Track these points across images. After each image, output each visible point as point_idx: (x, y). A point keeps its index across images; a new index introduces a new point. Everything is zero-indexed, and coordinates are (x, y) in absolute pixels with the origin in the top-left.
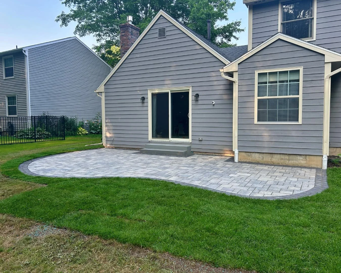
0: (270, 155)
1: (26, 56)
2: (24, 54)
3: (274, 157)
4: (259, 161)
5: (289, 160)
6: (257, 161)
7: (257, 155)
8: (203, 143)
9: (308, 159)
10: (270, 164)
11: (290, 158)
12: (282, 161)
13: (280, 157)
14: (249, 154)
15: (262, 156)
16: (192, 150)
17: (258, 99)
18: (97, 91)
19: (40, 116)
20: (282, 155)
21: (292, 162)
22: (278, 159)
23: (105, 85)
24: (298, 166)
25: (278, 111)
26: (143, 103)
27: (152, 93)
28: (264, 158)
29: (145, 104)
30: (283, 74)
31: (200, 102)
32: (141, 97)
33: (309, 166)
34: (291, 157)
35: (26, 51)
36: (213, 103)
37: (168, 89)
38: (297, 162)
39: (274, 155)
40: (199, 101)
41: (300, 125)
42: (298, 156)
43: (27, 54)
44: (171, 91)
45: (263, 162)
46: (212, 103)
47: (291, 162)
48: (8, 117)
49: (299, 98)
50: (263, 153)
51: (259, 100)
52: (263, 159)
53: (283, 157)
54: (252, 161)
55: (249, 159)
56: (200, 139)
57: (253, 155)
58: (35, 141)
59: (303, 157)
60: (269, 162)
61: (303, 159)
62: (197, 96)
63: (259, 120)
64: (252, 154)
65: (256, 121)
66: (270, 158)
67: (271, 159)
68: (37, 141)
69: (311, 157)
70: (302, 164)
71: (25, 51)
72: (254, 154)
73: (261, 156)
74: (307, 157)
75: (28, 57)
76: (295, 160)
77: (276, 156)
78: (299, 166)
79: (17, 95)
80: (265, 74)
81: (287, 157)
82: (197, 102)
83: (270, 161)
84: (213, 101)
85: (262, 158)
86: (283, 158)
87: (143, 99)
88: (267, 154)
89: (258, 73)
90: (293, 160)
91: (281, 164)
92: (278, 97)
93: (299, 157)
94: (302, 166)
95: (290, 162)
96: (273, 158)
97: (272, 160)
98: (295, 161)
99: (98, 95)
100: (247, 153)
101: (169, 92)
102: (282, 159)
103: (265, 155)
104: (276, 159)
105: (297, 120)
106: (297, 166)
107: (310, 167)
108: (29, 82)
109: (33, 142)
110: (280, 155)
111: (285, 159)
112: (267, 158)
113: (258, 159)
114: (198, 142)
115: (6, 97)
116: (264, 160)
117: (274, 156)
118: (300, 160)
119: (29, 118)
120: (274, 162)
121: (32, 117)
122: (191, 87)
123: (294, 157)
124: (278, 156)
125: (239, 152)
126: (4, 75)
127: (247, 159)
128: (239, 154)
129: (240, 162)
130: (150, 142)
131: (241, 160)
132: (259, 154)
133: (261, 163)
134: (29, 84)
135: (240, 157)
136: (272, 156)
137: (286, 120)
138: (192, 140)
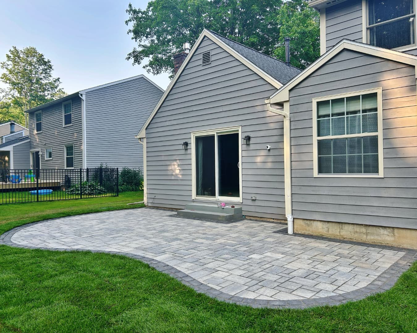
0: (337, 224)
1: (83, 100)
2: (81, 98)
3: (344, 228)
4: (323, 235)
5: (367, 234)
6: (320, 234)
7: (319, 224)
8: (257, 203)
9: (396, 234)
10: (338, 238)
11: (368, 231)
12: (356, 235)
13: (353, 229)
14: (308, 222)
15: (327, 226)
16: (244, 213)
17: (318, 140)
18: (138, 137)
19: (97, 168)
20: (355, 226)
21: (372, 238)
22: (351, 232)
23: (146, 129)
24: (381, 244)
25: (347, 158)
26: (186, 149)
28: (330, 230)
29: (189, 152)
30: (353, 101)
31: (252, 147)
32: (182, 142)
33: (399, 247)
34: (370, 230)
35: (83, 95)
36: (268, 148)
37: (215, 131)
38: (379, 238)
39: (343, 225)
40: (251, 145)
41: (382, 179)
42: (381, 228)
43: (84, 98)
44: (217, 133)
45: (328, 236)
46: (266, 148)
47: (370, 238)
48: (65, 170)
49: (377, 136)
50: (328, 222)
51: (319, 142)
52: (328, 231)
53: (357, 229)
54: (312, 234)
55: (309, 230)
56: (254, 198)
57: (315, 224)
58: (81, 198)
59: (389, 230)
60: (338, 236)
61: (389, 235)
62: (248, 139)
63: (320, 171)
64: (312, 222)
65: (315, 173)
67: (340, 232)
68: (83, 197)
69: (401, 231)
70: (388, 242)
71: (81, 95)
72: (315, 222)
73: (326, 225)
74: (396, 230)
75: (84, 101)
76: (378, 235)
77: (346, 227)
78: (382, 244)
79: (74, 145)
80: (326, 103)
81: (363, 230)
82: (248, 146)
83: (339, 234)
84: (268, 146)
85: (327, 229)
87: (186, 144)
88: (334, 224)
89: (317, 102)
90: (373, 234)
91: (354, 241)
92: (345, 136)
93: (382, 231)
94: (387, 245)
95: (369, 237)
96: (342, 229)
97: (342, 234)
98: (376, 237)
99: (140, 142)
100: (305, 221)
101: (214, 134)
102: (357, 232)
103: (330, 224)
104: (347, 232)
105: (376, 171)
106: (380, 244)
107: (401, 247)
108: (85, 129)
109: (78, 199)
110: (352, 225)
111: (361, 233)
112: (334, 231)
113: (321, 230)
114: (250, 203)
115: (65, 147)
116: (330, 232)
117: (344, 227)
118: (385, 236)
119: (85, 170)
120: (345, 237)
121: (88, 169)
122: (240, 127)
123: (375, 231)
124: (351, 227)
125: (294, 218)
126: (64, 123)
127: (306, 230)
128: (293, 221)
129: (295, 234)
130: (193, 201)
131: (297, 231)
132: (322, 223)
133: (325, 236)
134: (85, 131)
135: (295, 226)
136: (341, 227)
137: (360, 172)
138: (243, 199)
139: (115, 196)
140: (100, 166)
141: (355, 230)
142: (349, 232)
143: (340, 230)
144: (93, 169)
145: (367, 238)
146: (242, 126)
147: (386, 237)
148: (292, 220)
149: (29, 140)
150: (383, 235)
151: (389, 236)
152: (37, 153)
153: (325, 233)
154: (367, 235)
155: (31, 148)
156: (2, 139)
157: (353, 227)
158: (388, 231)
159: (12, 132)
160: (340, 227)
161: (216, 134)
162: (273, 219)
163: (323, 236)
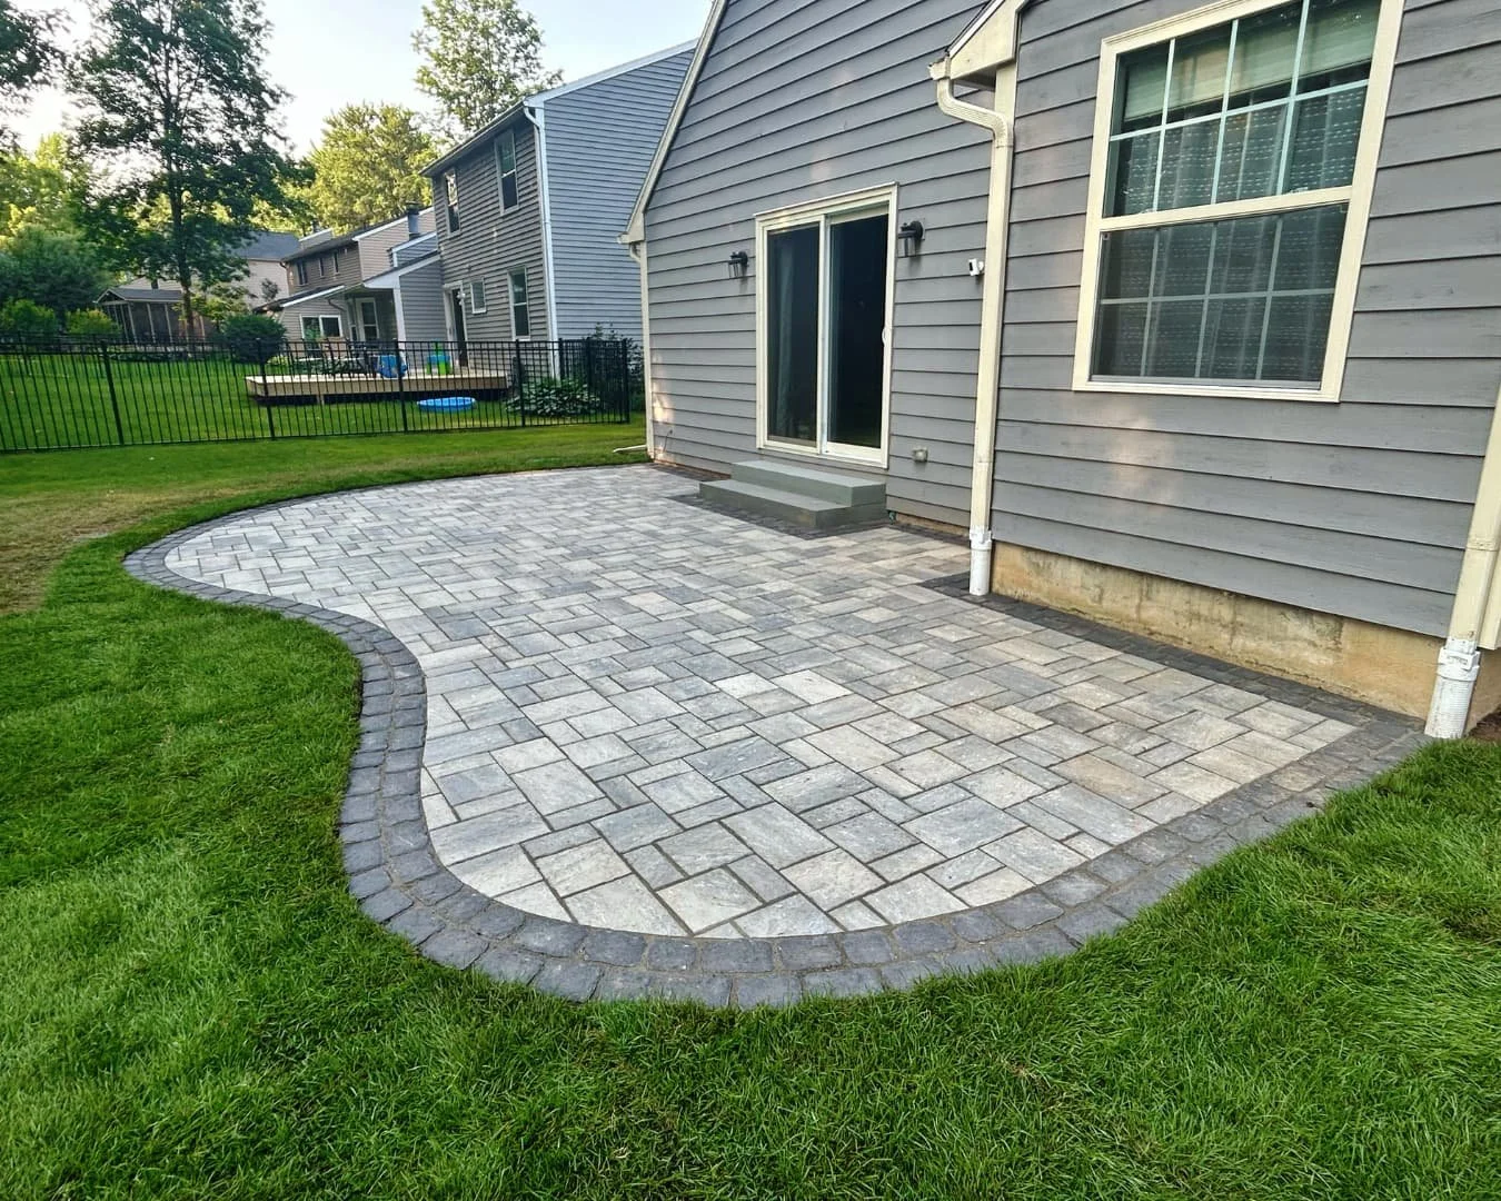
0: (1131, 579)
1: (538, 129)
2: (532, 124)
3: (1154, 594)
4: (1084, 610)
5: (1234, 628)
6: (1073, 605)
7: (1075, 571)
8: (931, 473)
9: (1346, 644)
10: (1131, 630)
11: (1239, 619)
12: (1194, 628)
13: (1188, 602)
14: (1040, 559)
15: (1097, 582)
16: (891, 505)
17: (1105, 234)
18: (627, 239)
19: (587, 338)
20: (1197, 593)
21: (1251, 645)
22: (1176, 613)
23: (645, 211)
24: (1279, 674)
25: (1205, 308)
26: (744, 279)
27: (767, 231)
28: (1106, 596)
29: (748, 287)
31: (928, 267)
32: (727, 254)
33: (1345, 694)
34: (1249, 614)
35: (536, 111)
36: (972, 269)
38: (1278, 651)
39: (1155, 585)
40: (925, 261)
41: (1333, 408)
42: (1290, 614)
43: (539, 120)
44: (827, 216)
45: (1098, 616)
46: (968, 270)
47: (1242, 647)
48: (514, 343)
49: (1345, 205)
50: (1105, 566)
51: (1109, 242)
52: (1101, 598)
53: (1203, 604)
54: (1046, 600)
55: (1039, 590)
56: (921, 455)
57: (1059, 567)
58: (524, 426)
59: (1322, 625)
60: (1131, 620)
61: (1318, 642)
62: (914, 233)
63: (1104, 363)
64: (1051, 560)
65: (1081, 374)
66: (1137, 601)
67: (1139, 607)
69: (1370, 635)
70: (1308, 672)
71: (532, 111)
72: (1061, 563)
73: (1094, 578)
74: (1347, 629)
75: (542, 131)
76: (1272, 638)
77: (1163, 593)
78: (1286, 677)
79: (527, 269)
80: (1155, 54)
81: (1225, 611)
82: (914, 266)
83: (1135, 616)
84: (974, 262)
85: (1097, 590)
86: (1204, 612)
87: (742, 260)
88: (1121, 576)
89: (1118, 56)
90: (1255, 632)
91: (1185, 646)
92: (1213, 210)
93: (1294, 626)
94: (1303, 681)
95: (1239, 641)
96: (1149, 599)
97: (1145, 615)
98: (1266, 645)
99: (633, 255)
100: (1031, 554)
101: (818, 222)
102: (1198, 616)
103: (1110, 574)
104: (1163, 611)
105: (1315, 375)
106: (1275, 673)
107: (1356, 696)
108: (548, 221)
110: (1187, 589)
111: (1213, 621)
112: (1121, 600)
113: (1077, 593)
114: (909, 469)
115: (508, 277)
116: (1106, 604)
117: (1158, 591)
118: (1299, 644)
119: (556, 346)
120: (1154, 628)
121: (560, 342)
122: (894, 190)
123: (1265, 619)
124: (1178, 598)
125: (994, 542)
126: (501, 204)
127: (1030, 587)
128: (993, 552)
129: (993, 598)
130: (761, 454)
131: (1002, 585)
132: (1083, 566)
133: (1087, 617)
134: (549, 226)
135: (998, 569)
136: (1145, 588)
137: (1249, 374)
138: (889, 456)
139: (621, 423)
140: (593, 332)
141: (1195, 608)
142: (1172, 614)
143: (1141, 600)
144: (573, 341)
145: (1230, 644)
146: (900, 186)
147: (1305, 649)
148: (987, 545)
149: (437, 258)
150: (1295, 639)
151: (1315, 645)
152: (456, 292)
153: (1087, 606)
154: (1234, 633)
155: (443, 280)
156: (391, 255)
157: (1186, 597)
158: (1318, 627)
159: (413, 236)
160: (1141, 590)
161: (822, 219)
163: (1082, 616)
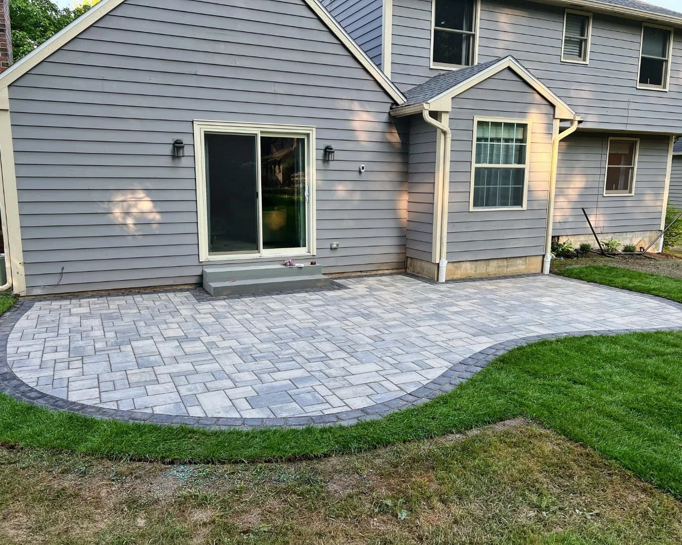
0: (484, 262)
5: (507, 267)
6: (468, 276)
7: (468, 265)
8: (338, 253)
9: (527, 262)
10: (485, 276)
11: (509, 264)
12: (499, 270)
14: (455, 264)
15: (475, 266)
17: (476, 168)
20: (499, 260)
21: (511, 269)
22: (495, 267)
25: (498, 189)
26: (177, 157)
27: (205, 132)
29: (184, 162)
31: (332, 165)
34: (511, 262)
37: (257, 126)
38: (516, 269)
40: (331, 162)
42: (518, 259)
44: (262, 132)
45: (476, 276)
49: (524, 169)
50: (477, 261)
51: (477, 170)
53: (501, 263)
54: (461, 277)
55: (458, 274)
56: (335, 246)
57: (464, 265)
59: (523, 259)
60: (484, 274)
61: (523, 263)
64: (461, 263)
65: (471, 207)
66: (485, 267)
67: (486, 270)
69: (531, 258)
70: (522, 272)
72: (464, 263)
73: (473, 265)
74: (527, 259)
76: (515, 266)
77: (492, 263)
78: (517, 274)
80: (487, 124)
81: (505, 263)
82: (326, 164)
83: (485, 272)
86: (501, 265)
88: (481, 262)
89: (478, 121)
90: (512, 266)
91: (498, 275)
92: (501, 166)
93: (518, 261)
94: (520, 274)
96: (489, 266)
98: (514, 268)
101: (256, 135)
102: (500, 267)
103: (479, 262)
104: (493, 268)
105: (521, 204)
107: (530, 273)
110: (497, 260)
111: (503, 266)
112: (482, 269)
113: (469, 271)
114: (328, 253)
116: (478, 272)
117: (490, 263)
118: (520, 265)
120: (490, 274)
122: (314, 130)
123: (513, 262)
124: (496, 263)
125: (448, 263)
127: (455, 274)
130: (203, 265)
132: (471, 262)
133: (473, 277)
136: (487, 263)
137: (507, 204)
138: (316, 249)
141: (499, 264)
143: (487, 267)
145: (507, 271)
146: (318, 128)
153: (473, 274)
154: (507, 268)
162: (361, 272)
163: (471, 277)
